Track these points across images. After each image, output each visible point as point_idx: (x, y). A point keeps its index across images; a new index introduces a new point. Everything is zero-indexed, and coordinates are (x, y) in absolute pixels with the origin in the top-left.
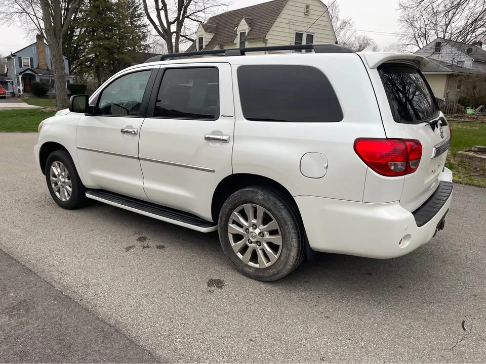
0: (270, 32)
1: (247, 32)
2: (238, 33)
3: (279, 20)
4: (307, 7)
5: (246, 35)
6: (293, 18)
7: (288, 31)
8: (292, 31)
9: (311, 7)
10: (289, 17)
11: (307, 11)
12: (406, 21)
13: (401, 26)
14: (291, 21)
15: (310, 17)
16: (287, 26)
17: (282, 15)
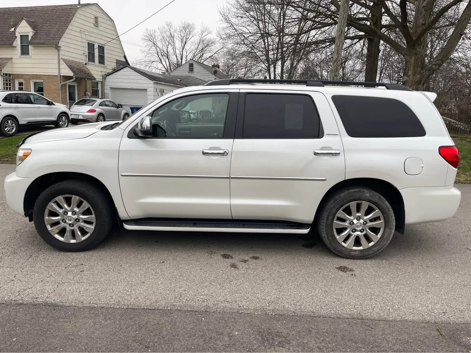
0: (63, 39)
1: (31, 35)
2: (18, 35)
3: (70, 27)
4: (96, 18)
5: (30, 38)
6: (84, 27)
7: (80, 39)
8: (84, 41)
9: (100, 19)
10: (80, 26)
11: (96, 22)
12: (150, 40)
13: (145, 44)
14: (83, 30)
15: (100, 29)
16: (79, 34)
17: (72, 23)
